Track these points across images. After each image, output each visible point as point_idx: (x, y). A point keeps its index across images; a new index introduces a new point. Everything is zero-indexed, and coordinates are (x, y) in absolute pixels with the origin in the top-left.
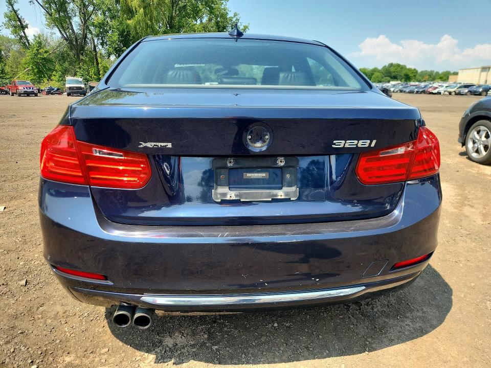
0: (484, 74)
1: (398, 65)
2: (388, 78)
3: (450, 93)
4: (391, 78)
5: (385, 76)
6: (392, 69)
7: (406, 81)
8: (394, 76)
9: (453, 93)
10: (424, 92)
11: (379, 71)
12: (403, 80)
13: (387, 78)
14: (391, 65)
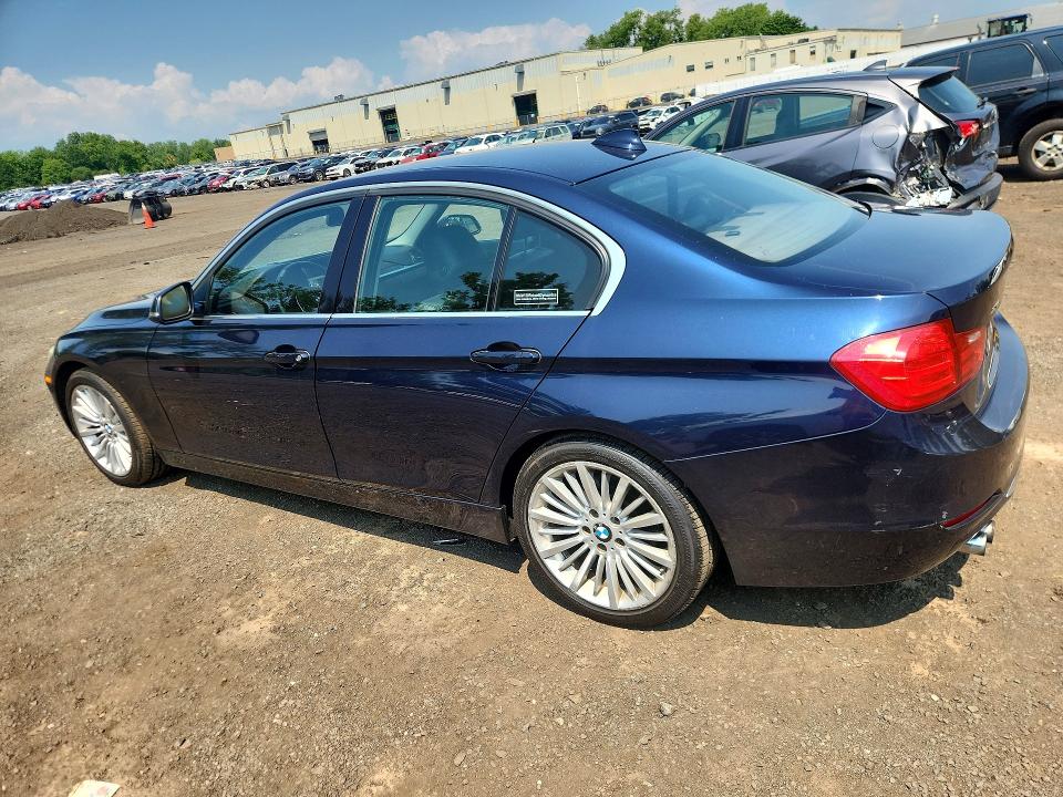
0: (276, 138)
1: (95, 137)
2: (85, 170)
3: (260, 184)
4: (92, 168)
5: (76, 166)
6: (84, 147)
7: (129, 170)
8: (95, 163)
9: (266, 184)
10: (204, 190)
11: (53, 156)
12: (122, 169)
13: (79, 168)
14: (76, 138)
